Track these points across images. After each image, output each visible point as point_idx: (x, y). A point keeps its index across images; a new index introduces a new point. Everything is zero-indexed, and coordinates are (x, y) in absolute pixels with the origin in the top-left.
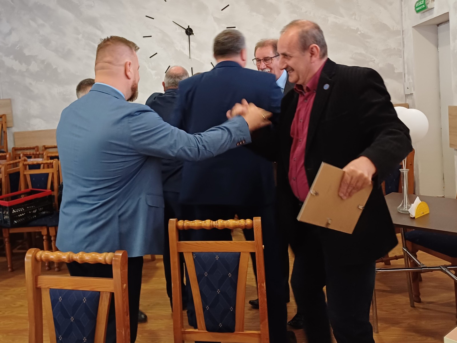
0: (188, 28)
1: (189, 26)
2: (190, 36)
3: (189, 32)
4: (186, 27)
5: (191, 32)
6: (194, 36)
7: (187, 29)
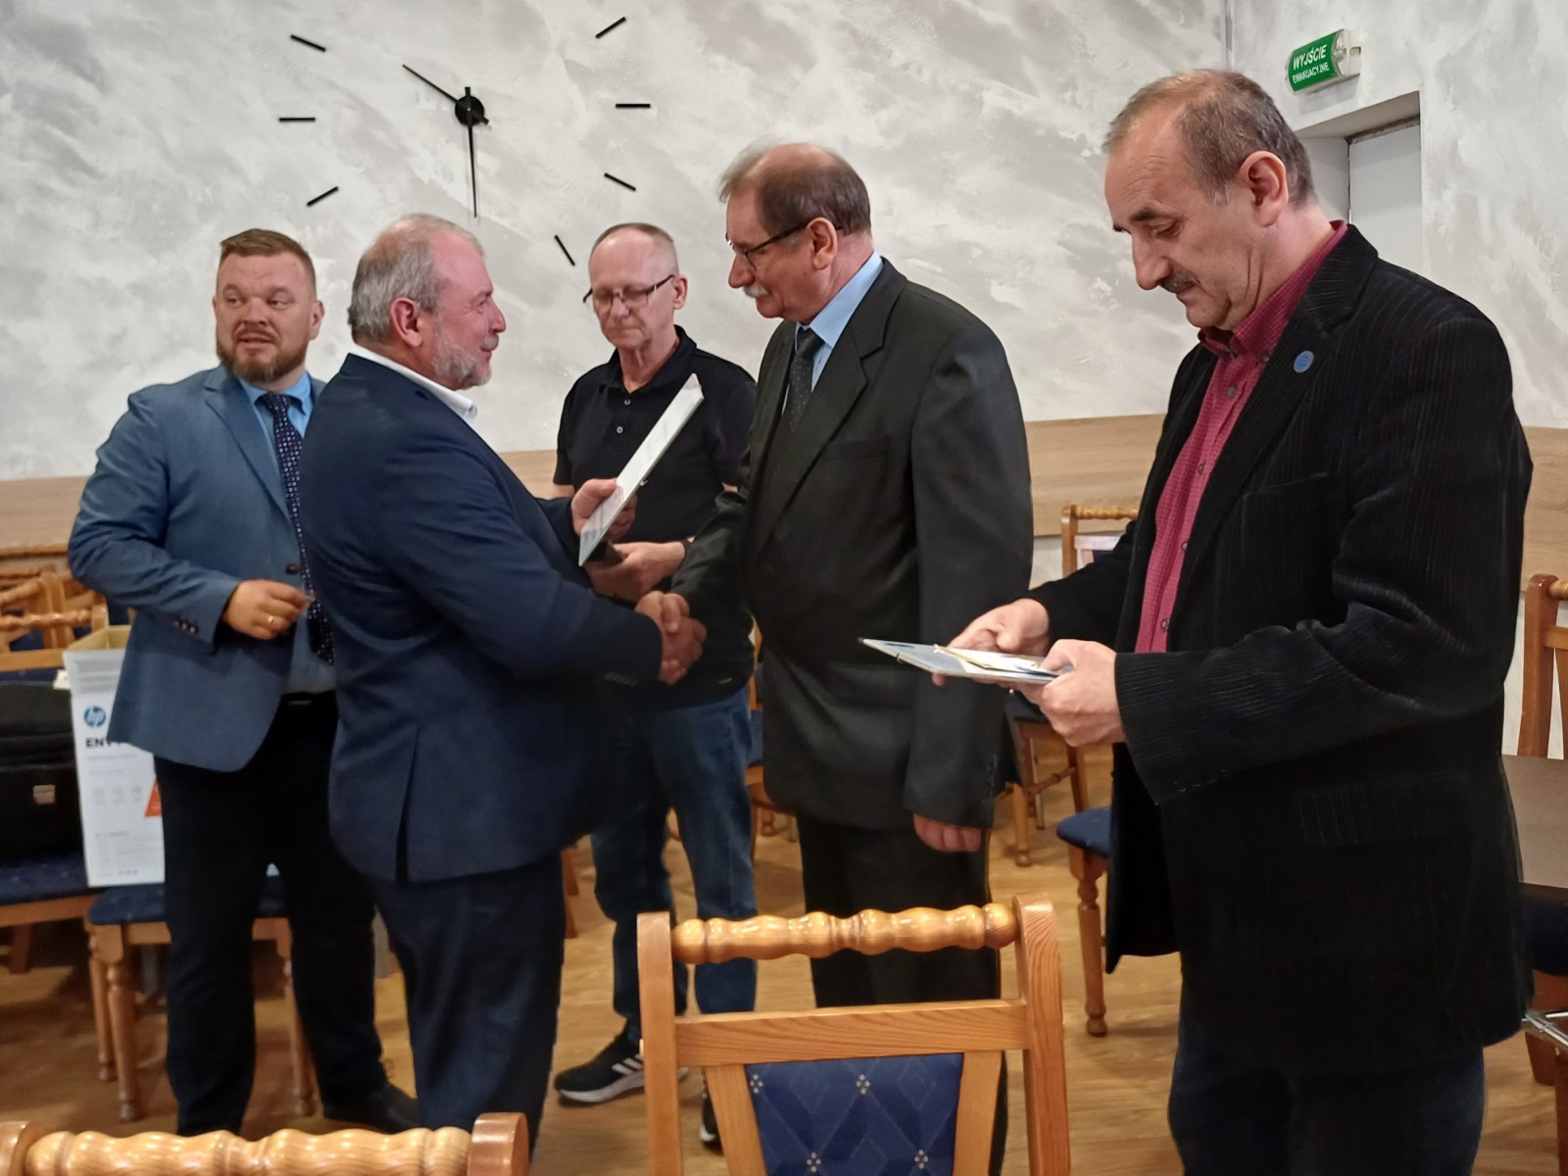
0: (463, 94)
1: (468, 90)
2: (476, 130)
3: (470, 111)
4: (459, 94)
5: (476, 115)
6: (490, 128)
7: (463, 99)
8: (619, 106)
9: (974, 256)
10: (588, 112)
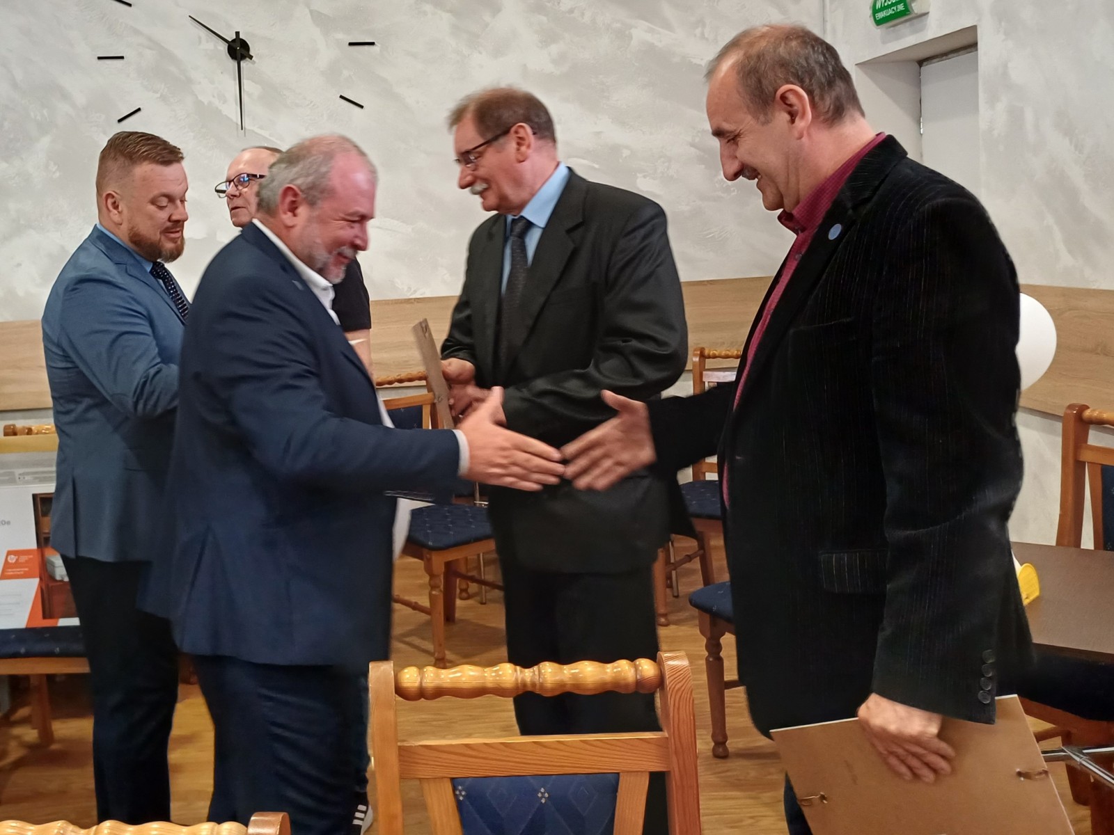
0: (234, 37)
1: (237, 33)
2: (243, 64)
3: (238, 50)
4: (231, 36)
5: (244, 52)
6: (254, 62)
7: (233, 41)
8: (351, 44)
9: (624, 155)
10: (328, 49)
